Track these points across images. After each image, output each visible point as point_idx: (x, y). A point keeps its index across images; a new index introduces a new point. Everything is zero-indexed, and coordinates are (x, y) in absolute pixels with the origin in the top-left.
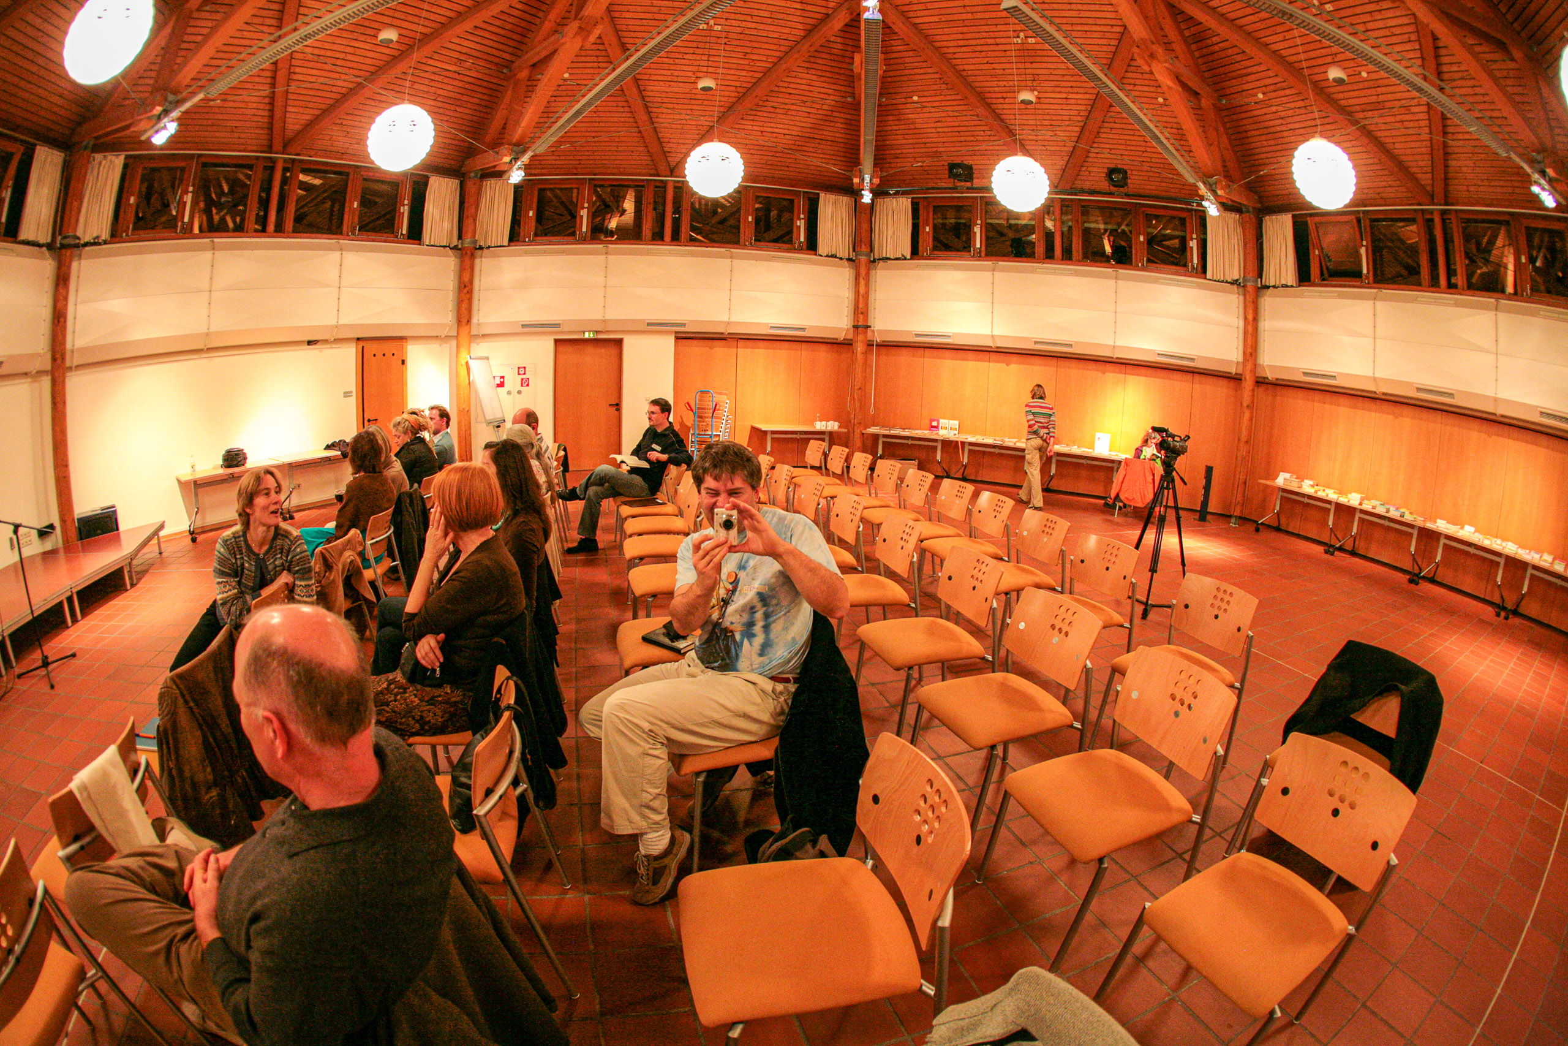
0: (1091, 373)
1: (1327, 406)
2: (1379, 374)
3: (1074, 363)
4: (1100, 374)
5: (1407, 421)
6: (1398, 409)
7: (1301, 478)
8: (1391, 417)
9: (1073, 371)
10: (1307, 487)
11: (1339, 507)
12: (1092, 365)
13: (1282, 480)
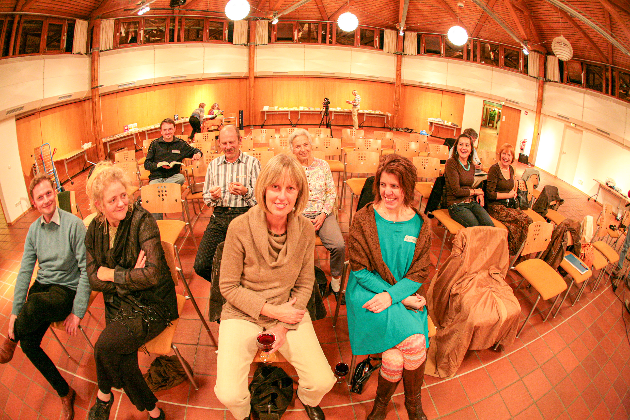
0: (188, 87)
1: (278, 82)
2: (306, 70)
3: (182, 84)
4: (191, 87)
5: (312, 82)
6: (308, 79)
7: (273, 106)
8: (305, 82)
9: (182, 87)
10: (276, 109)
11: (292, 112)
12: (188, 83)
13: (266, 108)
